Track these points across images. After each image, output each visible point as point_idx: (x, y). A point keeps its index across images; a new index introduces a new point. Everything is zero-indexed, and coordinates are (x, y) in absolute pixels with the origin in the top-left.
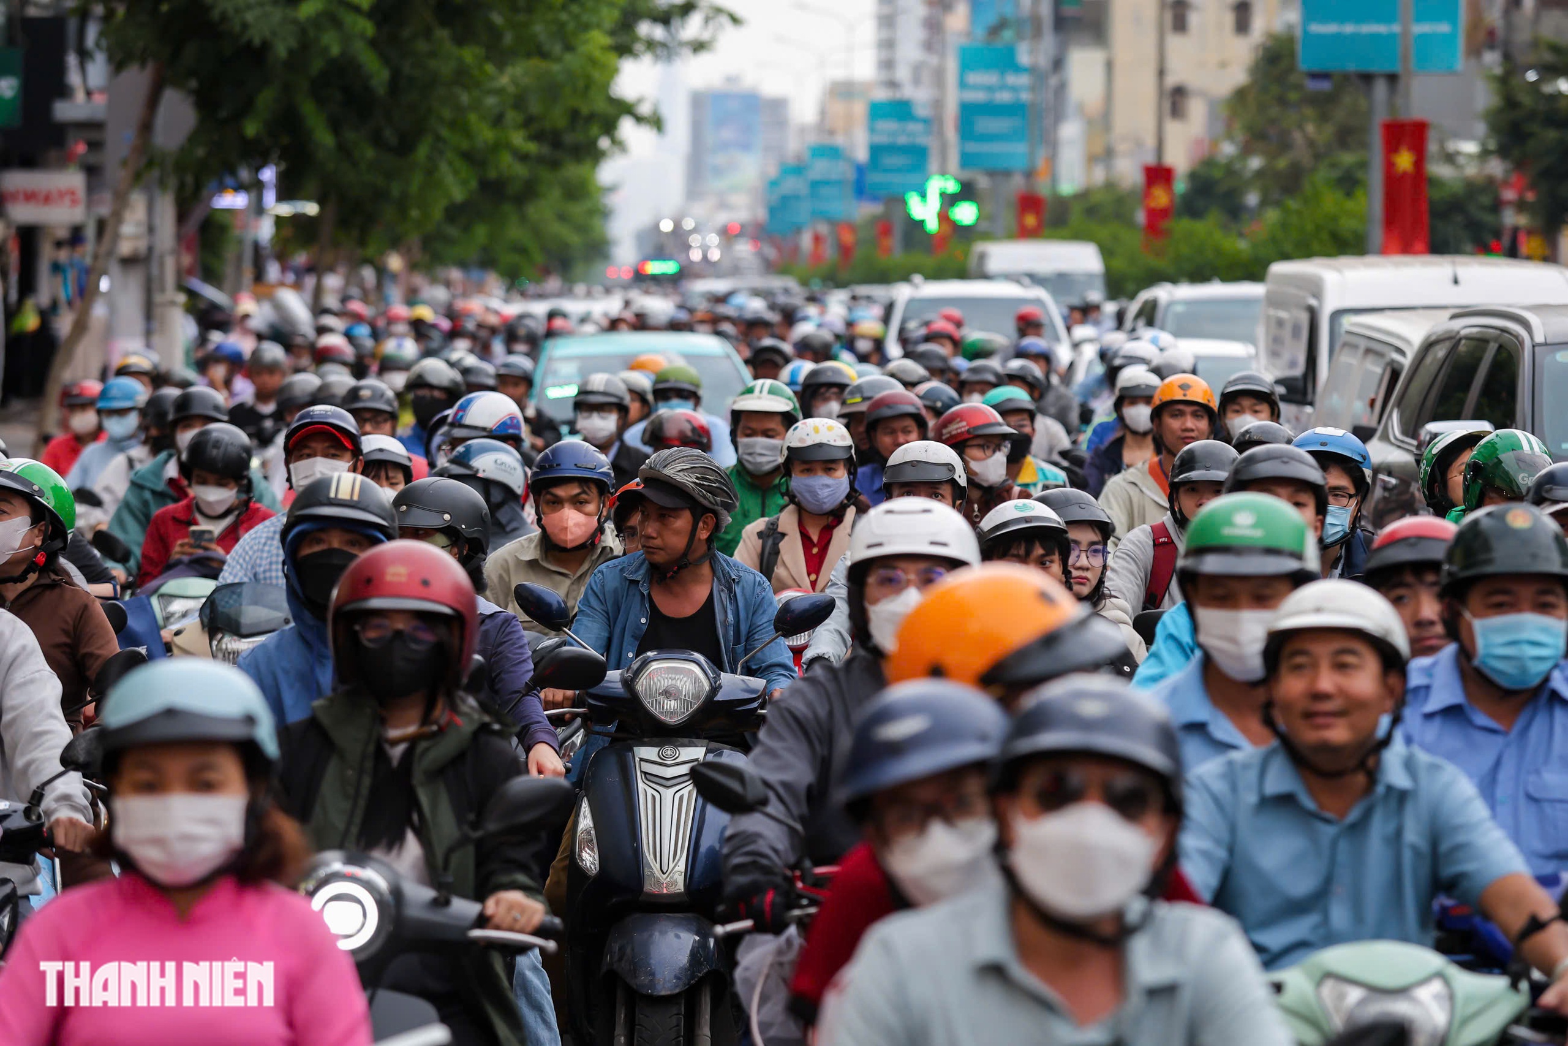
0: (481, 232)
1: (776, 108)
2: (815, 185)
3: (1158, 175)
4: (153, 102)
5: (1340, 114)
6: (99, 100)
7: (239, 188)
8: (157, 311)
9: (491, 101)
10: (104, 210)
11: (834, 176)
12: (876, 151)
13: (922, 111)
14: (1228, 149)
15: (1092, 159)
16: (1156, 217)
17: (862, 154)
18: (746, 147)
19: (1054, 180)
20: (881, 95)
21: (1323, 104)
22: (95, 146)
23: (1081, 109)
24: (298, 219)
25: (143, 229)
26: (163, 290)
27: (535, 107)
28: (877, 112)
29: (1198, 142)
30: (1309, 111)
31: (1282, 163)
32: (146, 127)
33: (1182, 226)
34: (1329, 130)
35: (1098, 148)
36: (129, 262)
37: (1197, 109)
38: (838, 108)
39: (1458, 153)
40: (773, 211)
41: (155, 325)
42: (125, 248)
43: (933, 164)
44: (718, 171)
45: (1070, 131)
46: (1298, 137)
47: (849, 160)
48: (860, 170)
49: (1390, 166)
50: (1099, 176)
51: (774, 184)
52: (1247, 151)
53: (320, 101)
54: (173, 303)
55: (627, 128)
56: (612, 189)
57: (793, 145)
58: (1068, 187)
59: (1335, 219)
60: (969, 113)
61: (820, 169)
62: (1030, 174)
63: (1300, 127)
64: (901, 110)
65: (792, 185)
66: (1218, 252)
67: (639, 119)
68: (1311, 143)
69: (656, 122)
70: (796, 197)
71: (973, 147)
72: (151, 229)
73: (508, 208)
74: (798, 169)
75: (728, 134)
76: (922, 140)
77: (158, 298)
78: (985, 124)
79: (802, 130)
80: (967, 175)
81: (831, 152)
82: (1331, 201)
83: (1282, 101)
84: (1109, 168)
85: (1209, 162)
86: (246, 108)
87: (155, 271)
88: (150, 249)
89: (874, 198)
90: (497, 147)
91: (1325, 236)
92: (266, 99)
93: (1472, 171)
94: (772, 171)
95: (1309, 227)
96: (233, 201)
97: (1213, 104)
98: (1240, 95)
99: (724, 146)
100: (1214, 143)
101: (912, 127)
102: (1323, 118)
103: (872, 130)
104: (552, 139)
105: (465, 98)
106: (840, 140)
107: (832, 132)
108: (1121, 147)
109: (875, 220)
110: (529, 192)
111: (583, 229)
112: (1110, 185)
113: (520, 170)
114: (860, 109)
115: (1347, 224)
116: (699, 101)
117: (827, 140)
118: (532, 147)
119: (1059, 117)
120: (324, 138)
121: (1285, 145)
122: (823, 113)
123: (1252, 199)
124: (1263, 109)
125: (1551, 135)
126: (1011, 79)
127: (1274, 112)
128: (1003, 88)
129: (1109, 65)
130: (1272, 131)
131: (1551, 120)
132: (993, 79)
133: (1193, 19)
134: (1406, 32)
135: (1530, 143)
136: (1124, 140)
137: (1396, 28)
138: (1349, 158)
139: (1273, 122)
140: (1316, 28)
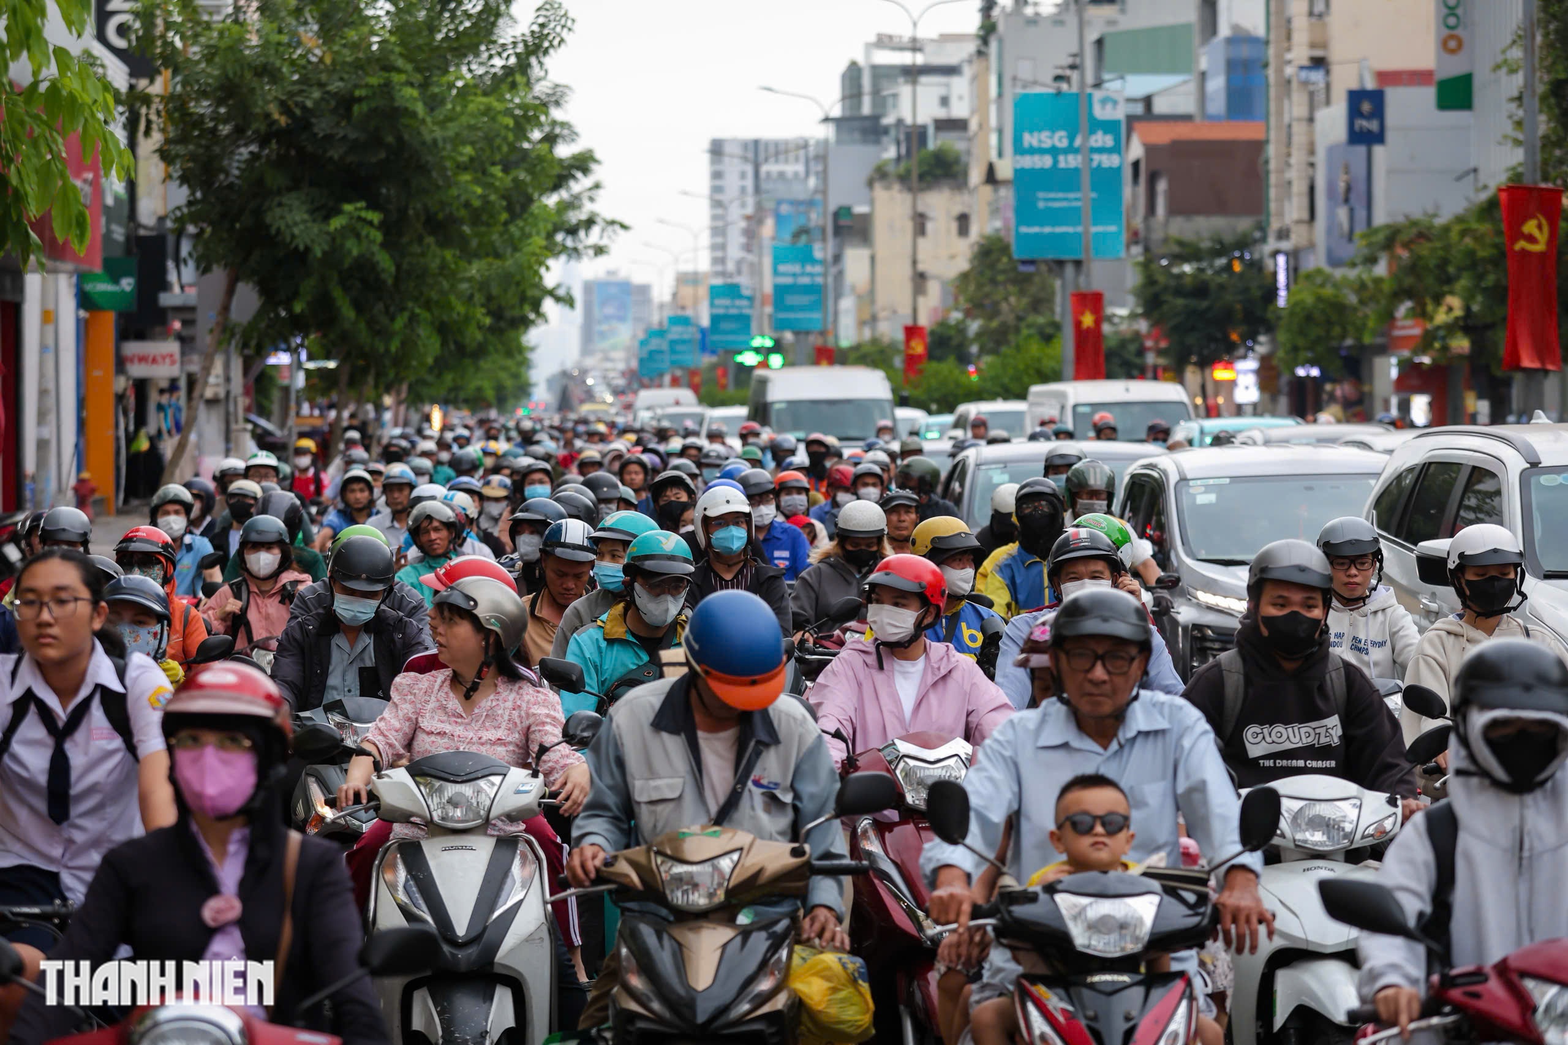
0: (449, 378)
1: (644, 290)
2: (673, 343)
3: (912, 331)
4: (230, 292)
5: (1033, 289)
6: (192, 292)
7: (288, 349)
8: (233, 436)
9: (464, 286)
10: (194, 368)
11: (686, 337)
12: (715, 319)
13: (746, 292)
14: (956, 316)
15: (862, 323)
16: (911, 361)
17: (705, 322)
18: (622, 319)
19: (836, 337)
20: (718, 281)
21: (1022, 281)
22: (185, 323)
23: (853, 288)
24: (322, 373)
25: (221, 380)
26: (236, 422)
27: (495, 291)
28: (715, 293)
29: (935, 310)
30: (1011, 288)
31: (994, 324)
32: (226, 308)
33: (930, 366)
34: (1025, 301)
35: (866, 316)
36: (212, 402)
37: (934, 289)
38: (687, 291)
39: (1114, 315)
40: (642, 361)
41: (232, 445)
42: (209, 393)
43: (754, 325)
44: (603, 335)
45: (847, 304)
46: (1004, 306)
47: (698, 326)
48: (703, 332)
49: (1078, 324)
50: (867, 334)
51: (643, 343)
52: (968, 314)
53: (346, 289)
54: (245, 430)
55: (548, 305)
56: (532, 349)
57: (655, 318)
58: (845, 343)
59: (1039, 360)
60: (780, 291)
61: (676, 332)
62: (823, 333)
63: (1006, 299)
64: (732, 291)
65: (655, 344)
66: (958, 385)
67: (558, 299)
68: (1012, 310)
69: (568, 301)
70: (661, 352)
71: (782, 315)
72: (228, 379)
73: (467, 361)
74: (661, 333)
75: (610, 310)
76: (747, 311)
77: (234, 426)
78: (792, 300)
79: (662, 306)
80: (775, 335)
81: (685, 321)
82: (1035, 348)
83: (993, 281)
84: (873, 329)
85: (943, 324)
86: (295, 295)
87: (232, 409)
88: (228, 393)
89: (713, 352)
90: (467, 319)
91: (1031, 372)
92: (309, 286)
93: (1124, 327)
94: (641, 336)
95: (1021, 367)
96: (282, 359)
97: (944, 284)
98: (964, 277)
99: (607, 318)
100: (948, 310)
101: (738, 302)
102: (1022, 293)
103: (712, 305)
104: (497, 314)
105: (445, 285)
106: (689, 313)
107: (683, 308)
108: (882, 314)
109: (713, 367)
110: (480, 352)
111: (516, 376)
112: (875, 341)
113: (479, 336)
114: (703, 292)
115: (1048, 364)
116: (589, 288)
117: (680, 313)
118: (488, 321)
119: (838, 296)
120: (348, 313)
121: (995, 313)
122: (675, 295)
123: (974, 349)
124: (980, 286)
125: (1180, 302)
126: (809, 269)
127: (987, 289)
128: (803, 274)
129: (873, 259)
130: (987, 302)
131: (1179, 292)
132: (796, 268)
133: (930, 226)
134: (1086, 232)
135: (1165, 307)
136: (884, 309)
137: (1080, 229)
138: (1041, 320)
139: (987, 295)
140: (1024, 230)
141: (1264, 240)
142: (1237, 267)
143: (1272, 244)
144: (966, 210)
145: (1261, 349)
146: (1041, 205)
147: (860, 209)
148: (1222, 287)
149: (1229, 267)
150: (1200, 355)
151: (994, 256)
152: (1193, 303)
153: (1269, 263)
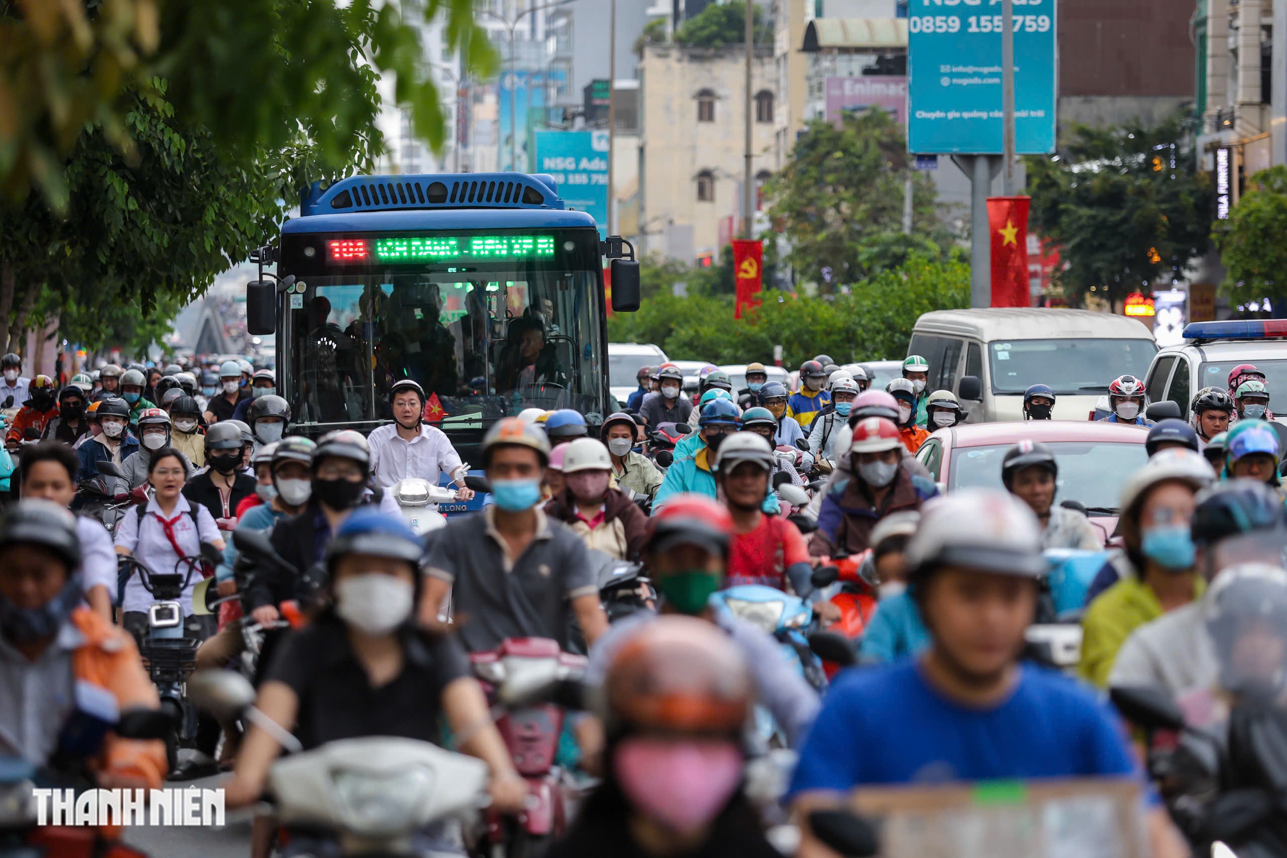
14: (760, 228)
29: (728, 222)
37: (726, 193)
52: (779, 226)
84: (642, 244)
97: (741, 184)
121: (819, 225)
124: (801, 190)
125: (1085, 211)
126: (584, 164)
127: (812, 192)
128: (576, 171)
129: (641, 150)
130: (811, 210)
131: (1083, 198)
132: (569, 163)
133: (718, 107)
134: (1008, 119)
135: (1065, 219)
136: (655, 219)
137: (998, 114)
138: (887, 235)
139: (811, 202)
140: (921, 114)
141: (1196, 129)
142: (1159, 165)
143: (1207, 135)
144: (772, 87)
145: (1191, 276)
146: (945, 82)
147: (623, 83)
148: (1141, 192)
149: (1149, 164)
150: (1111, 283)
151: (822, 149)
152: (1102, 213)
153: (1206, 162)
